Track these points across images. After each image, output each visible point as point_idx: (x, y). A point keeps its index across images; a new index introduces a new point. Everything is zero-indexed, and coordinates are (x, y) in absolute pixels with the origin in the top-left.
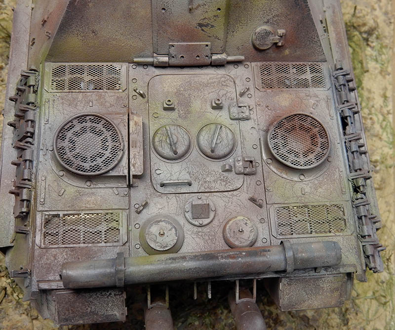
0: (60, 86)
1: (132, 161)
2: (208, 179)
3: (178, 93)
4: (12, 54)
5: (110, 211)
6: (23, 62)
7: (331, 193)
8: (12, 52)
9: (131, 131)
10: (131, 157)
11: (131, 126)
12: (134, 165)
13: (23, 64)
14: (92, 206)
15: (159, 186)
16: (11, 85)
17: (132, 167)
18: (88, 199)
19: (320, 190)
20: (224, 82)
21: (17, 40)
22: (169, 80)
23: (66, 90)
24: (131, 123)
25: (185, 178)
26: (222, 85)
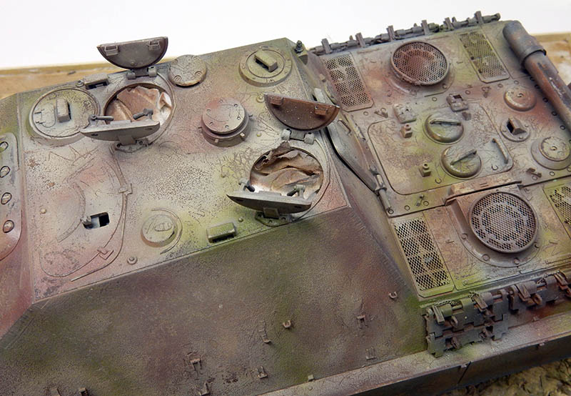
0: (442, 275)
1: (502, 183)
2: (483, 129)
3: (405, 166)
4: (386, 382)
5: (550, 198)
6: (393, 365)
7: (451, 43)
8: (383, 383)
9: (473, 190)
10: (497, 184)
11: (467, 191)
12: (505, 181)
13: (395, 364)
14: (552, 214)
15: (508, 165)
16: (428, 368)
17: (508, 182)
18: (547, 219)
19: (453, 51)
20: (377, 131)
21: (364, 384)
22: (394, 177)
23: (445, 269)
24: (464, 192)
25: (489, 146)
26: (381, 132)
